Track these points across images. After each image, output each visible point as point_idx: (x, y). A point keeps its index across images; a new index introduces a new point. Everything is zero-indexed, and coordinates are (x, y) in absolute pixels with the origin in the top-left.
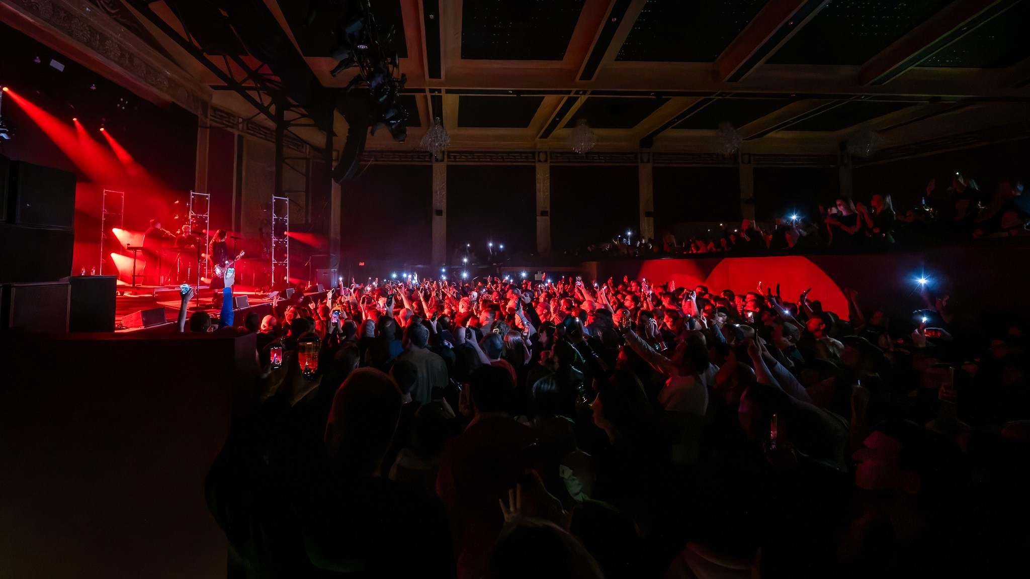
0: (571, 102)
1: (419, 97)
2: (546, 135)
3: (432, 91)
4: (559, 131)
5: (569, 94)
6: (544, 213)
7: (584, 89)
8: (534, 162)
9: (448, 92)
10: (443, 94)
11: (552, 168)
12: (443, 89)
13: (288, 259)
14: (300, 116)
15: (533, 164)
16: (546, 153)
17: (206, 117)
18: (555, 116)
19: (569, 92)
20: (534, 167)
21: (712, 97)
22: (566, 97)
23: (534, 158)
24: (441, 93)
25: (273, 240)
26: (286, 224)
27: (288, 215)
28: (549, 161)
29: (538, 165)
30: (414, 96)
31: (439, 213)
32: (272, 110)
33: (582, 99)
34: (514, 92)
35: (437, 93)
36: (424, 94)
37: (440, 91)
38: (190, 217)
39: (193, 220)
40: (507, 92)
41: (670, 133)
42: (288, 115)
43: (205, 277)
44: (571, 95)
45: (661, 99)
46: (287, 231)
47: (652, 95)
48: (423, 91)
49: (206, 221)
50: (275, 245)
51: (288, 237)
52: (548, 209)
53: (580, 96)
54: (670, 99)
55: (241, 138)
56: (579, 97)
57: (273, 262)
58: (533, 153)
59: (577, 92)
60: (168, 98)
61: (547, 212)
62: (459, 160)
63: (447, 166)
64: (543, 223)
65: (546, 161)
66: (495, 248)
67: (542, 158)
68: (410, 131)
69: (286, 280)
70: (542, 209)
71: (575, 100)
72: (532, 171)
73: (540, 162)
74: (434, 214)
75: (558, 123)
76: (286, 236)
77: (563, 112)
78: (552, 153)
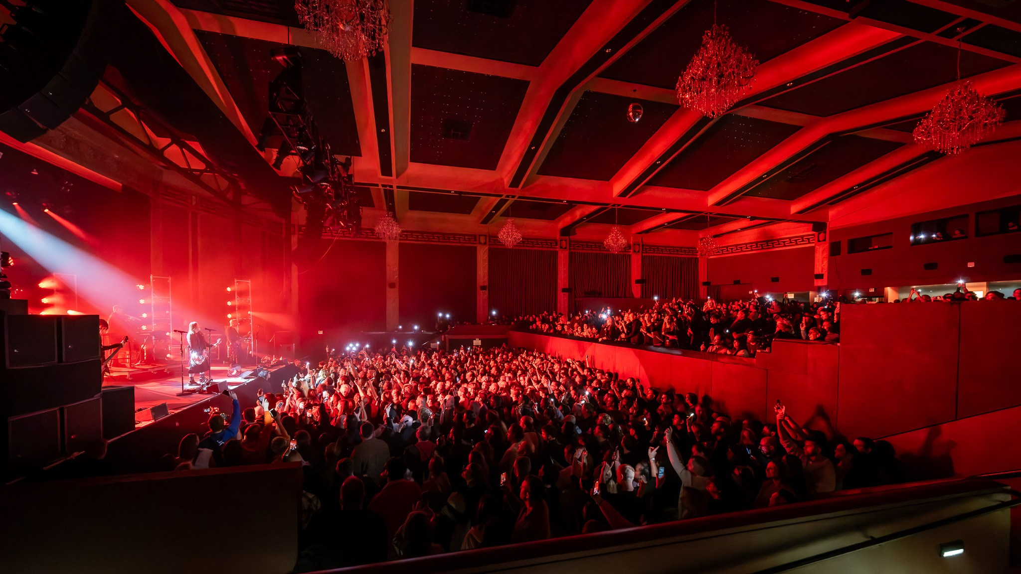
0: (502, 203)
1: (373, 189)
2: (486, 221)
3: (383, 186)
4: (497, 218)
6: (483, 288)
7: (512, 195)
8: (476, 244)
9: (398, 187)
10: (395, 189)
11: (489, 249)
12: (395, 186)
13: (252, 335)
14: (258, 201)
15: (474, 245)
16: (485, 236)
17: (158, 196)
18: (492, 210)
19: (501, 196)
20: (475, 248)
21: (606, 207)
22: (499, 199)
23: (476, 240)
24: (393, 188)
26: (250, 304)
27: (250, 296)
28: (488, 243)
29: (479, 247)
30: (369, 188)
31: (392, 285)
32: (229, 196)
33: (511, 201)
34: (456, 192)
35: (388, 188)
36: (378, 188)
37: (391, 186)
40: (449, 192)
42: (246, 200)
43: (170, 354)
44: (503, 197)
45: (571, 205)
46: (250, 311)
47: (565, 202)
52: (487, 284)
53: (509, 199)
54: (576, 206)
55: (195, 215)
58: (475, 236)
59: (507, 196)
61: (486, 287)
62: (410, 238)
63: (400, 244)
64: (482, 296)
65: (485, 244)
66: (444, 317)
67: (482, 240)
68: (365, 212)
69: (251, 354)
70: (482, 285)
71: (506, 201)
72: (474, 251)
73: (480, 243)
74: (388, 287)
75: (494, 214)
76: (250, 314)
77: (497, 208)
78: (490, 237)
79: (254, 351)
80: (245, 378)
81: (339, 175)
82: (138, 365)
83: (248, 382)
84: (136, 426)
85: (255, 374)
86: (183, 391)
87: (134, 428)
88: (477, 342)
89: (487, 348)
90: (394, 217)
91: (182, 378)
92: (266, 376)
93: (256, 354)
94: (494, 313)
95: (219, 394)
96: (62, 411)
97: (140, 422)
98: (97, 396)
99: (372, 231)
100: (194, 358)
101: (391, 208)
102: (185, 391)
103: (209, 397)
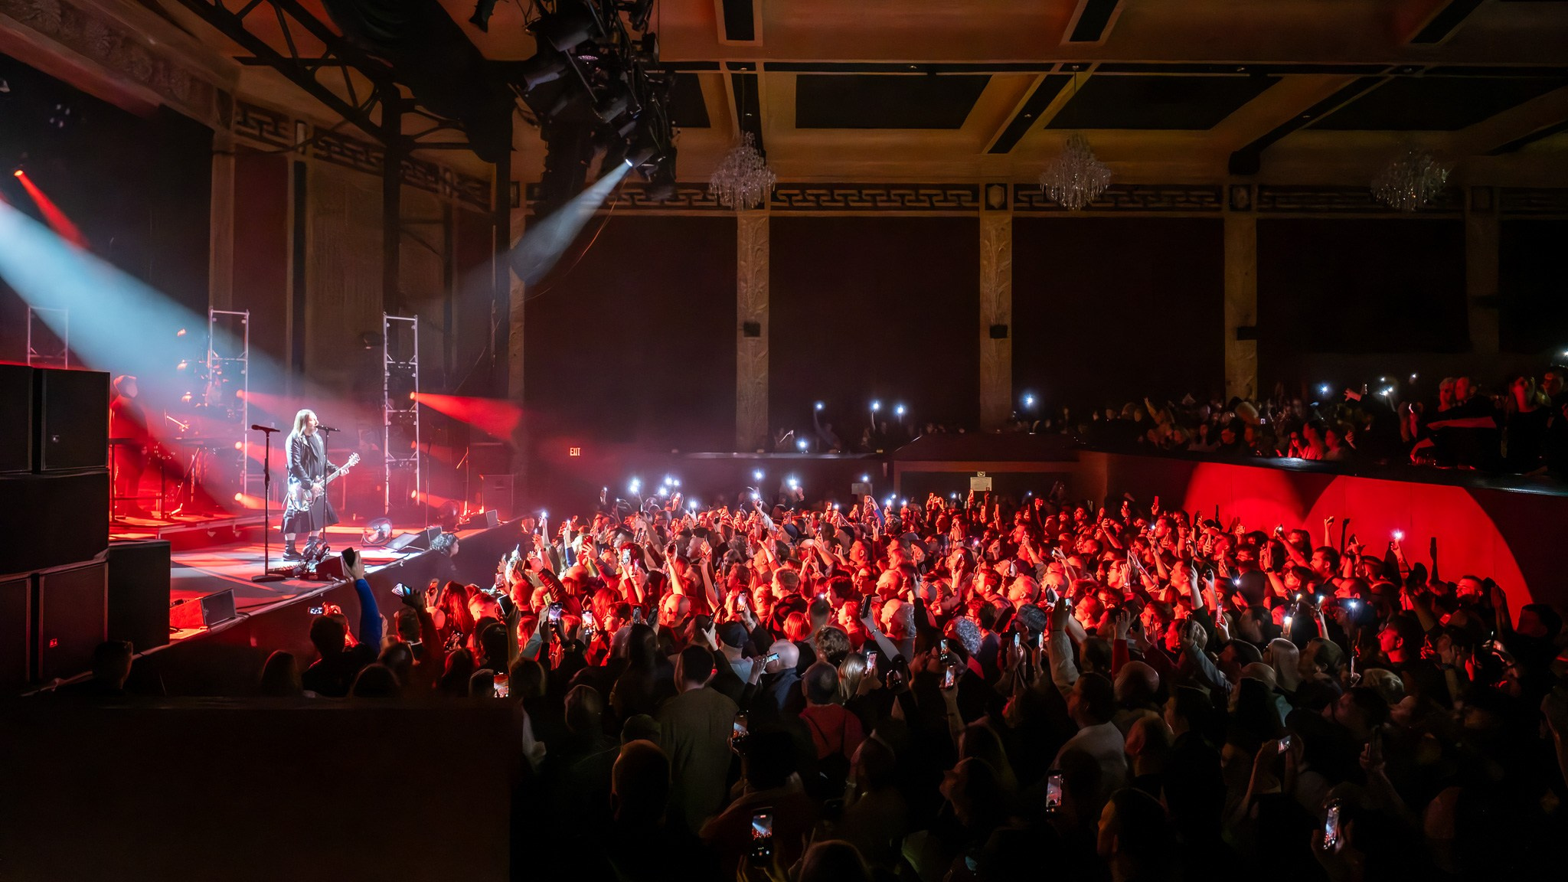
0: (1052, 87)
1: (705, 77)
2: (1005, 145)
3: (731, 66)
4: (1038, 135)
5: (1049, 70)
6: (997, 332)
7: (1083, 61)
8: (977, 209)
9: (768, 67)
10: (760, 71)
11: (1016, 222)
12: (760, 63)
13: (417, 452)
14: (435, 124)
15: (972, 214)
16: (1004, 186)
17: (228, 127)
18: (1023, 109)
19: (1048, 67)
20: (976, 222)
21: (1378, 75)
22: (1042, 76)
23: (976, 199)
24: (755, 70)
25: (387, 411)
26: (414, 375)
27: (416, 356)
28: (1011, 204)
29: (985, 217)
30: (696, 75)
31: (752, 330)
33: (1081, 78)
34: (920, 68)
35: (744, 71)
36: (718, 72)
37: (751, 66)
38: (209, 364)
39: (217, 370)
40: (905, 68)
41: (1297, 139)
42: (411, 124)
43: (243, 493)
44: (1054, 73)
45: (1261, 79)
46: (415, 392)
47: (1242, 72)
48: (715, 66)
49: (243, 372)
50: (390, 423)
51: (417, 404)
52: (1008, 321)
53: (1073, 73)
54: (1280, 79)
55: (300, 167)
56: (1071, 76)
57: (387, 461)
58: (974, 189)
59: (1067, 67)
60: (153, 98)
61: (1005, 327)
62: (800, 204)
63: (771, 219)
64: (994, 354)
65: (1004, 207)
66: (886, 414)
67: (995, 198)
68: (686, 139)
69: (415, 499)
70: (993, 322)
71: (1062, 81)
72: (971, 229)
73: (989, 207)
74: (740, 333)
75: (1031, 121)
76: (414, 401)
77: (1037, 104)
78: (1018, 187)
79: (422, 490)
80: (400, 551)
81: (623, 35)
82: (178, 515)
83: (407, 558)
84: (172, 636)
85: (421, 542)
86: (267, 571)
87: (168, 641)
88: (981, 482)
89: (1009, 496)
90: (759, 145)
91: (266, 546)
92: (448, 548)
93: (424, 497)
94: (1030, 401)
95: (343, 582)
96: (35, 578)
97: (178, 629)
98: (101, 557)
99: (704, 187)
100: (295, 497)
101: (752, 124)
102: (271, 572)
103: (322, 587)
